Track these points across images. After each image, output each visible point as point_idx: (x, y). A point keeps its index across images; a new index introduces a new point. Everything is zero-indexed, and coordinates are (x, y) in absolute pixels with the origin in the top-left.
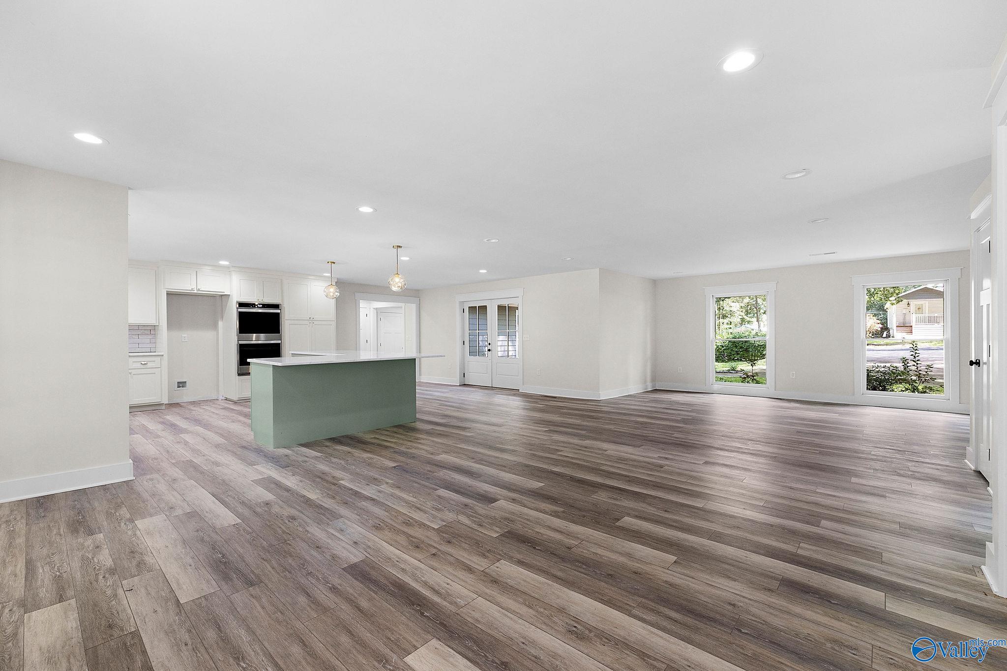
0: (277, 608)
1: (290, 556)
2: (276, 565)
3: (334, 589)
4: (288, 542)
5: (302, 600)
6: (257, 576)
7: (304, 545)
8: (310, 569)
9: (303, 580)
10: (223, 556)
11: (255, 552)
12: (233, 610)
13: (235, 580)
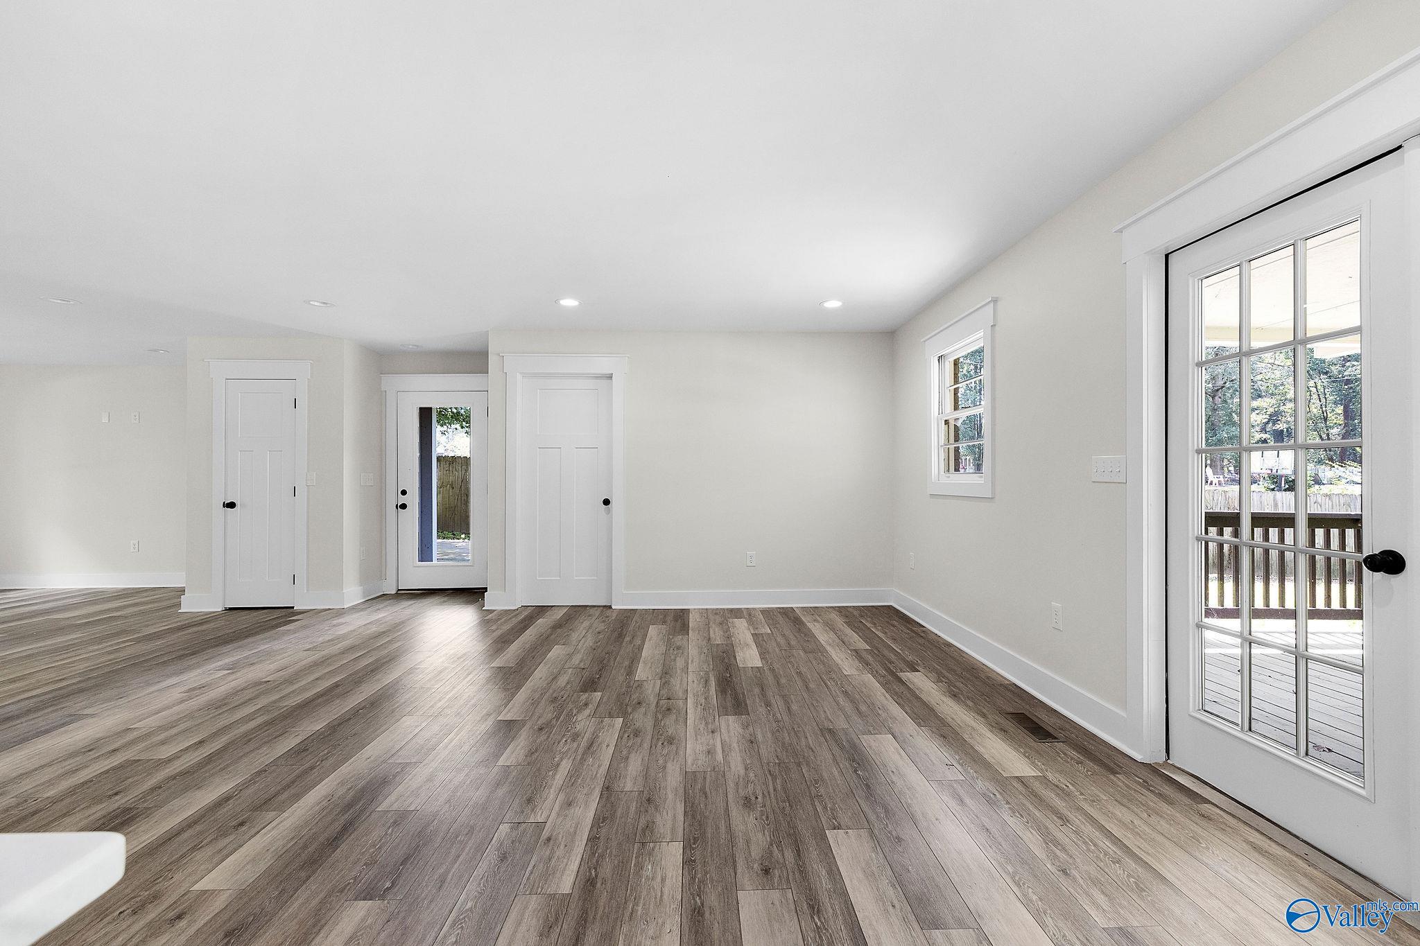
0: (815, 708)
1: (785, 744)
2: (803, 740)
3: (768, 704)
4: (777, 761)
5: (794, 707)
6: (823, 735)
7: (763, 751)
8: (774, 725)
9: (786, 718)
10: (856, 771)
11: (819, 763)
12: (847, 717)
13: (844, 740)
